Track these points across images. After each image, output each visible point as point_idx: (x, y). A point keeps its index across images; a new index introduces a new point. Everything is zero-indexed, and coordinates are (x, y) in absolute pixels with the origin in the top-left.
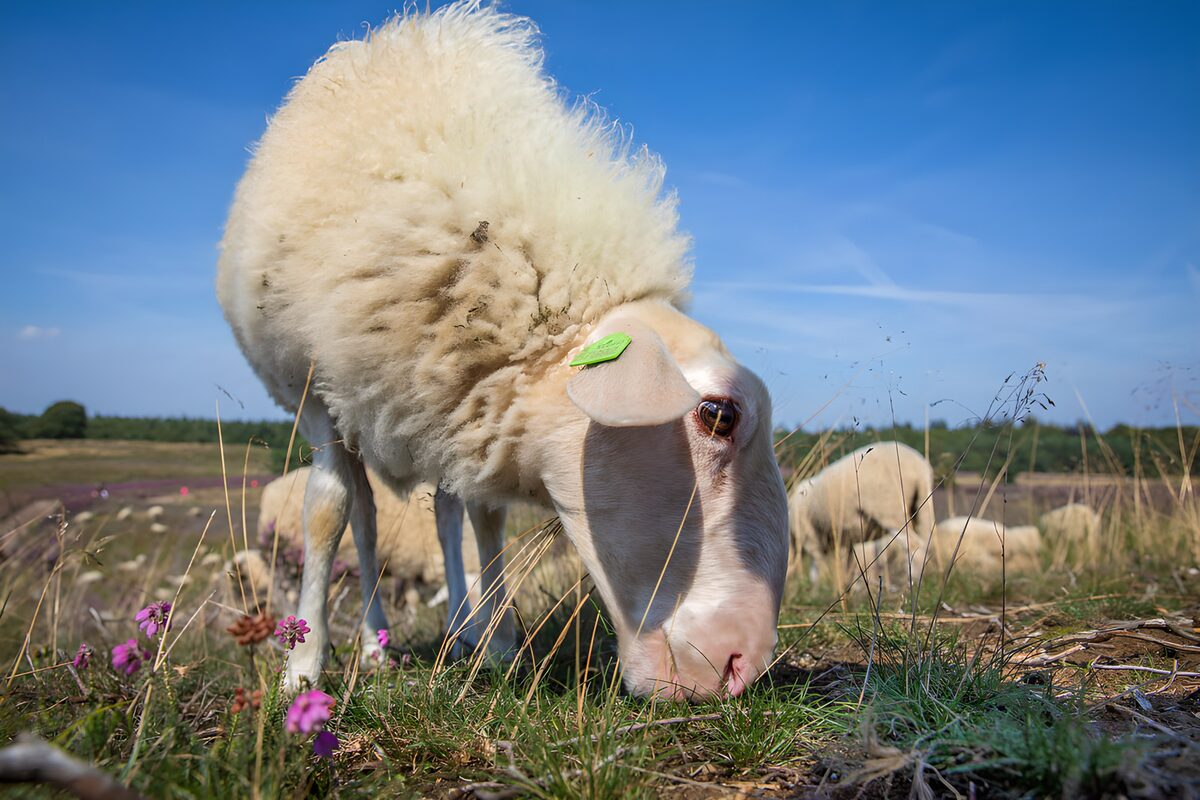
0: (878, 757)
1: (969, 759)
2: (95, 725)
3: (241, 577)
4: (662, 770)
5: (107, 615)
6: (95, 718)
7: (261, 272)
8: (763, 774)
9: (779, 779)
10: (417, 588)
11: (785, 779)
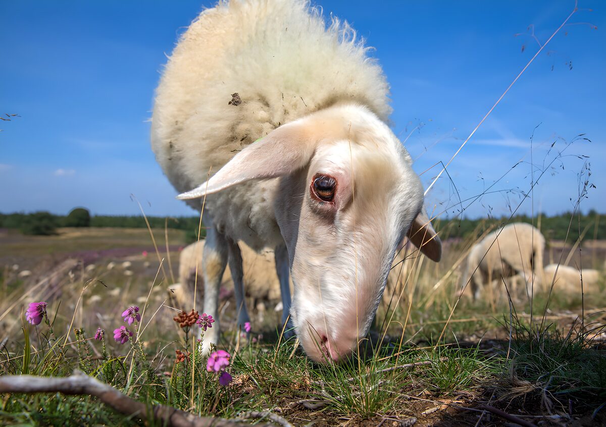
0: (519, 386)
1: (567, 387)
2: (108, 368)
3: (172, 298)
4: (401, 393)
5: (106, 317)
6: (108, 365)
7: (169, 141)
8: (455, 395)
9: (464, 398)
10: (264, 303)
11: (467, 398)
